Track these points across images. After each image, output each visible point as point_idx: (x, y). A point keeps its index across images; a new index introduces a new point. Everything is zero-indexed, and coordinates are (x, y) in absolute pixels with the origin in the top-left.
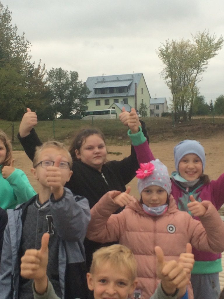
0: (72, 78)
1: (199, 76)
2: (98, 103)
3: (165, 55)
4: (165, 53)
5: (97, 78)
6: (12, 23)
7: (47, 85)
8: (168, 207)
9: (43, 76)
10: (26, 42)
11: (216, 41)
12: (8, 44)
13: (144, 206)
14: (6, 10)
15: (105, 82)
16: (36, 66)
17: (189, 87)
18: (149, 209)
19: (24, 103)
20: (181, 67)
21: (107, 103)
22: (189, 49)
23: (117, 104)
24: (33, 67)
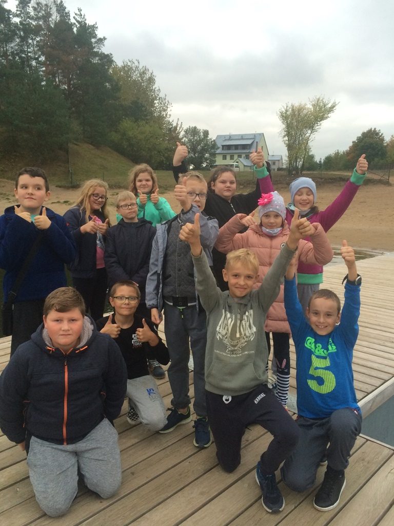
0: (204, 135)
1: (312, 136)
2: (225, 158)
3: (284, 117)
4: (284, 115)
5: (225, 136)
6: (156, 86)
7: (183, 140)
8: (283, 230)
9: (180, 133)
10: (167, 102)
11: (329, 106)
12: (152, 105)
13: (263, 228)
14: (152, 74)
15: (232, 140)
16: (175, 124)
17: (303, 145)
18: (267, 230)
19: (164, 156)
20: (297, 127)
21: (232, 158)
22: (305, 112)
23: (240, 159)
24: (172, 125)
